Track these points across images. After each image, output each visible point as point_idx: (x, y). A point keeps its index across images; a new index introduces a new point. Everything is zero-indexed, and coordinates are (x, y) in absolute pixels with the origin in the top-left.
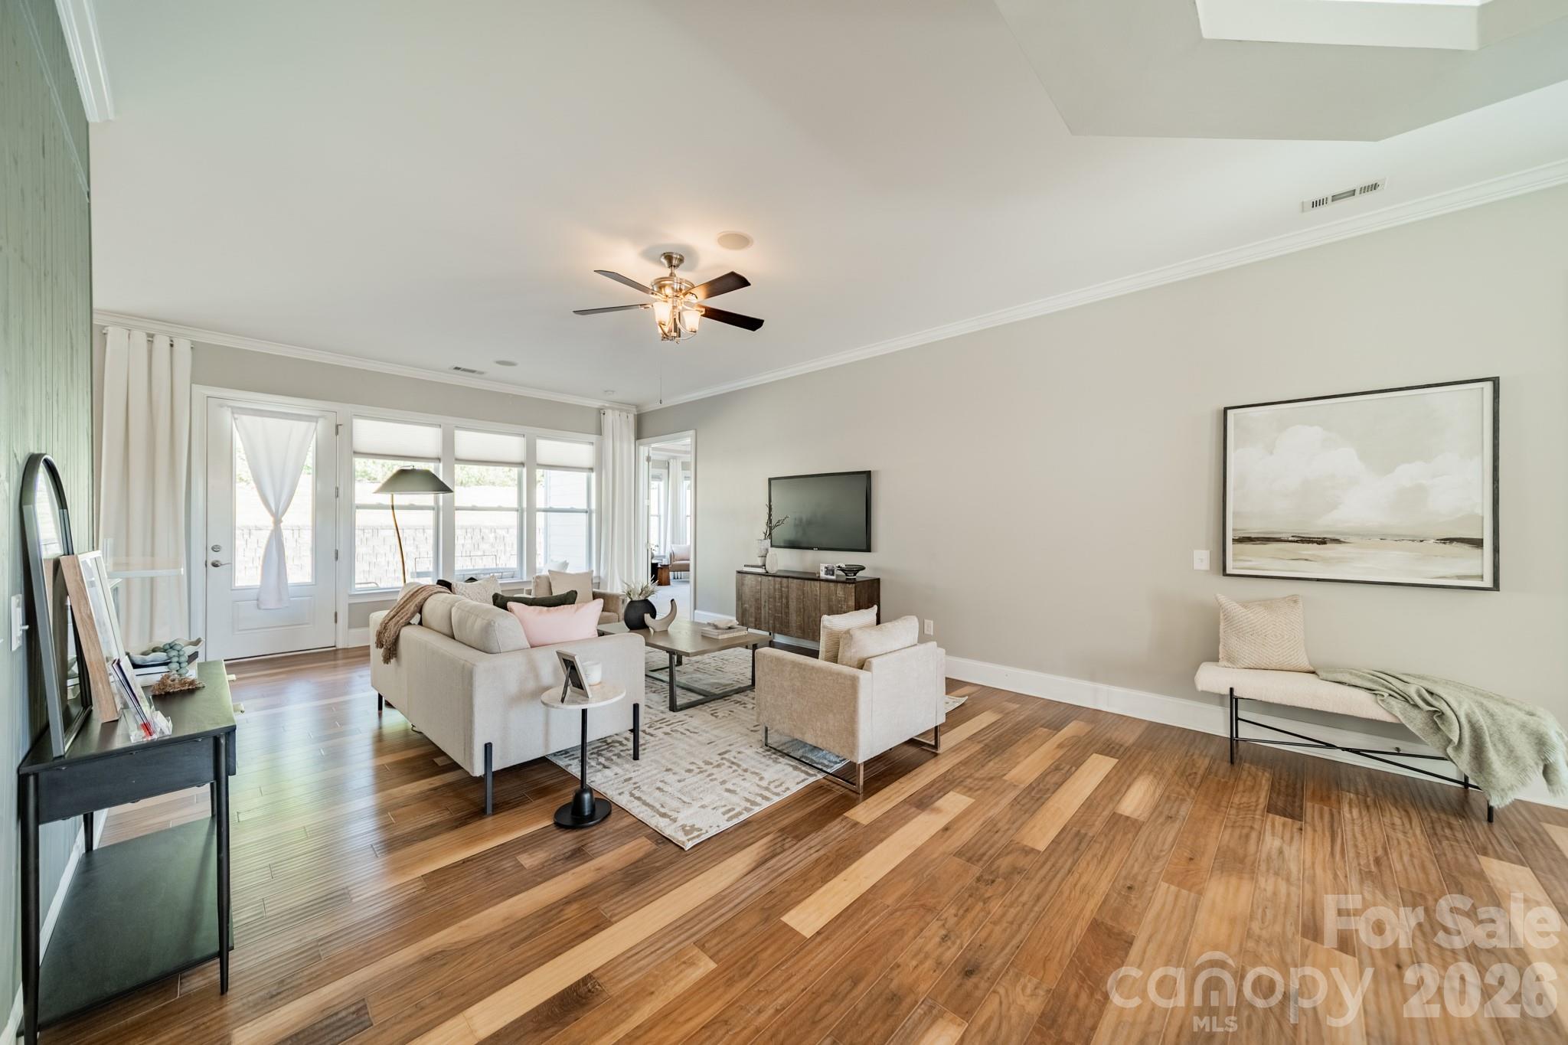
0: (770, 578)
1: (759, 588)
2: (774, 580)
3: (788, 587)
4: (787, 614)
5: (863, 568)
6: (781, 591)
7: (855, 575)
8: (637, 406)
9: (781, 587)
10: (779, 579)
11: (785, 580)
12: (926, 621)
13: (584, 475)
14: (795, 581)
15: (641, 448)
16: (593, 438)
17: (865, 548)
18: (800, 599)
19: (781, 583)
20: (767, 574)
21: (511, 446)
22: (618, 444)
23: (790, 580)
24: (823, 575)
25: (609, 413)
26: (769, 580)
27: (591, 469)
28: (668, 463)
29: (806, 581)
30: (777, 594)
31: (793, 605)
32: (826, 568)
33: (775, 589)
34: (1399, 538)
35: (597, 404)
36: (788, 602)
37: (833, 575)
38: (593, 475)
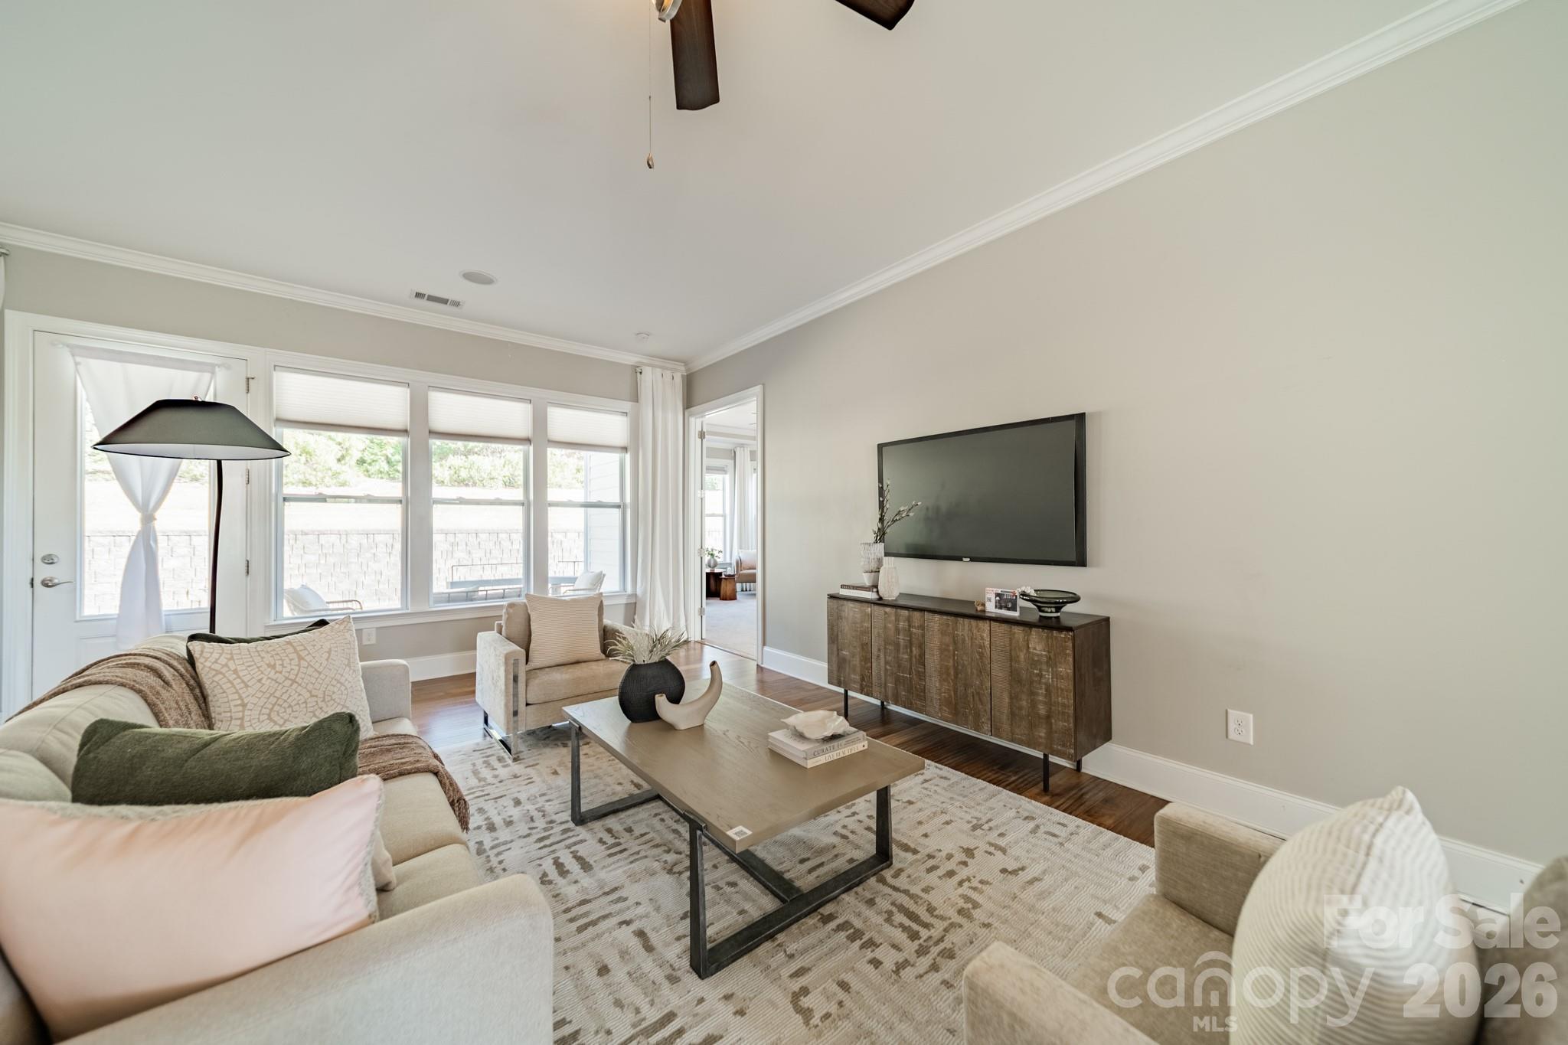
0: (888, 609)
1: (867, 625)
2: (897, 616)
3: (922, 627)
4: (922, 676)
5: (1075, 599)
6: (910, 634)
7: (1058, 610)
8: (686, 363)
9: (910, 626)
10: (905, 613)
11: (917, 614)
12: (1230, 711)
13: (615, 457)
14: (937, 617)
15: (692, 420)
16: (627, 406)
17: (1073, 558)
18: (949, 651)
19: (909, 620)
20: (880, 602)
21: (513, 416)
22: (659, 414)
23: (927, 615)
24: (991, 608)
25: (647, 371)
26: (886, 613)
27: (625, 449)
28: (735, 452)
29: (961, 620)
30: (902, 639)
31: (933, 661)
32: (997, 595)
33: (897, 631)
35: (631, 359)
36: (922, 655)
37: (1014, 609)
38: (628, 457)
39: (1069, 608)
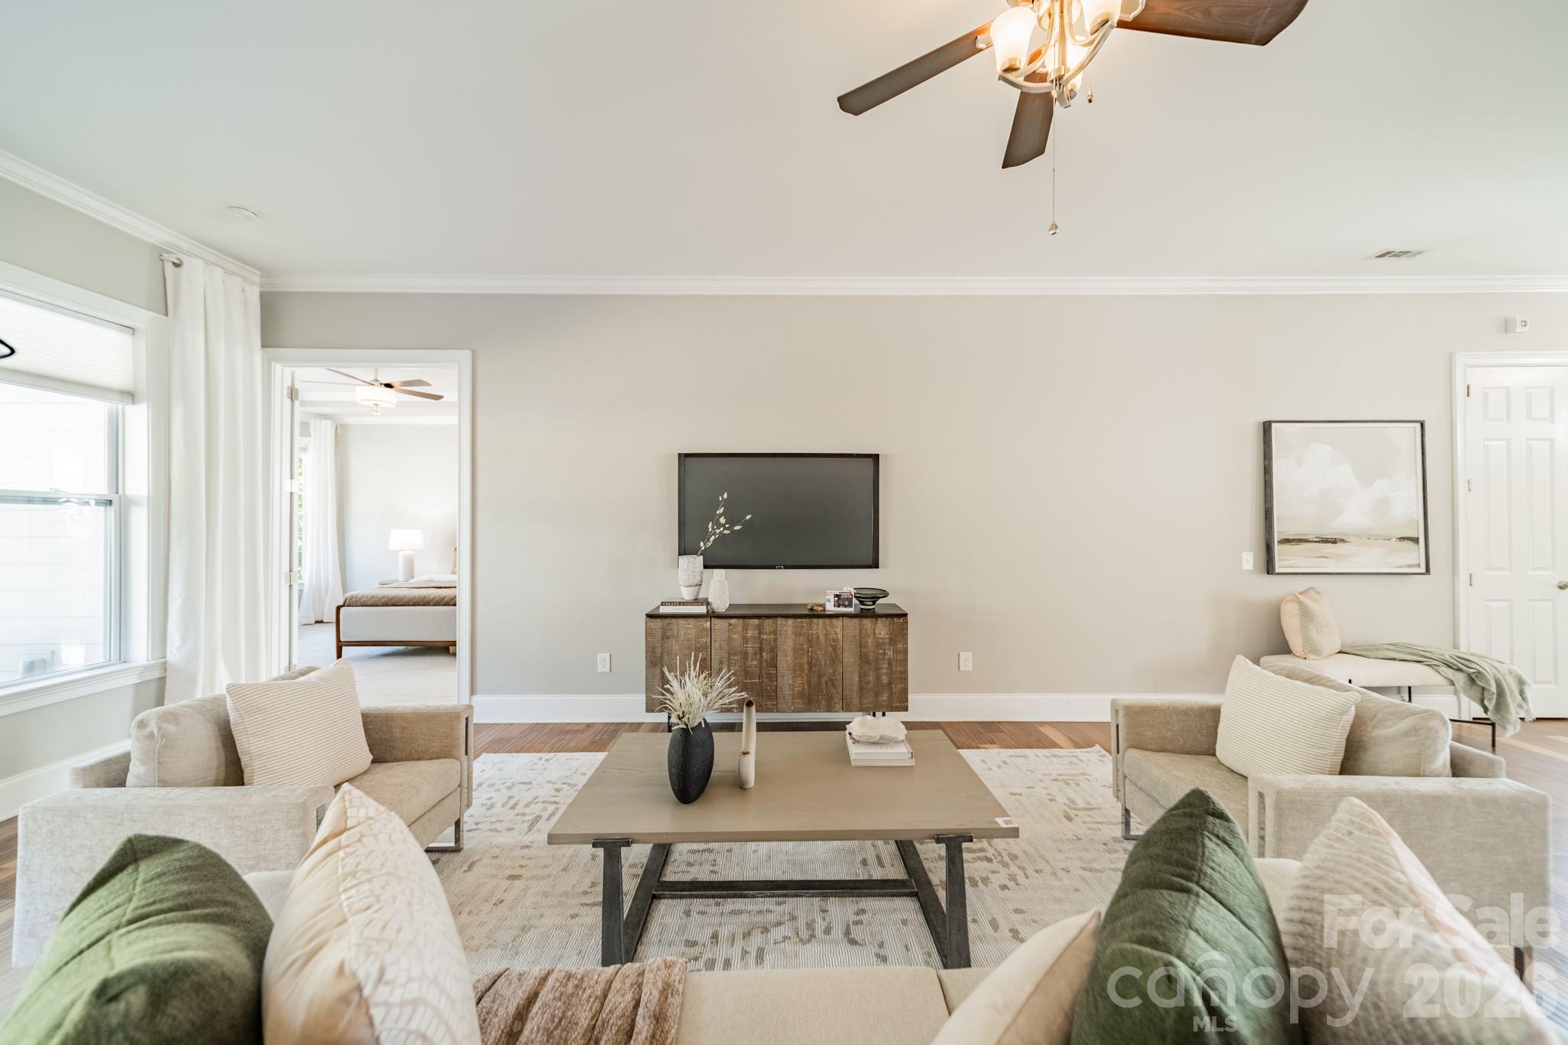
0: (733, 621)
1: (706, 640)
2: (745, 629)
3: (775, 632)
4: (773, 678)
5: (885, 594)
6: (761, 641)
7: (874, 604)
8: (266, 272)
9: (760, 633)
10: (756, 621)
11: (767, 622)
12: (961, 654)
14: (790, 621)
15: (277, 368)
16: (143, 318)
17: (870, 563)
18: (803, 649)
19: (760, 628)
20: (712, 615)
23: (780, 621)
24: (831, 608)
25: (194, 268)
26: (730, 625)
27: (131, 396)
29: (815, 620)
30: (751, 647)
31: (785, 661)
32: (836, 596)
33: (745, 640)
34: (1378, 538)
36: (774, 658)
37: (850, 605)
38: (138, 418)
39: (881, 601)
